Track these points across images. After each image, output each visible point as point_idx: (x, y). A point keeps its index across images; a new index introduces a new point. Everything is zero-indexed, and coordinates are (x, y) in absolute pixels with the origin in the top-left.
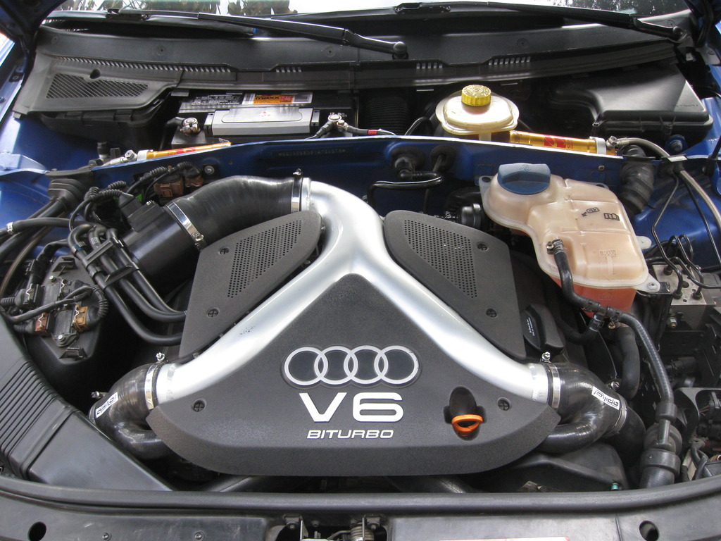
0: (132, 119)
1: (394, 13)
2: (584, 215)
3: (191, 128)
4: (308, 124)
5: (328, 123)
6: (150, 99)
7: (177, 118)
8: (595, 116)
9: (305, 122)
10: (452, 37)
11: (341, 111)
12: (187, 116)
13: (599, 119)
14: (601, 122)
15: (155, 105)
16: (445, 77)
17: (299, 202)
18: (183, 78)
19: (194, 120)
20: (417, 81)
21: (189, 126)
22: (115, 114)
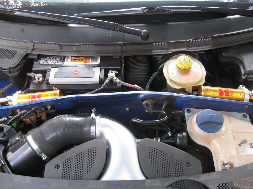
0: (10, 72)
1: (142, 13)
2: (240, 145)
3: (39, 81)
4: (98, 80)
5: (108, 78)
6: (18, 61)
7: (32, 73)
8: (243, 72)
9: (96, 79)
10: (171, 25)
11: (115, 70)
12: (37, 72)
13: (245, 73)
14: (246, 76)
15: (20, 65)
16: (167, 49)
17: (94, 129)
18: (34, 48)
19: (40, 75)
20: (153, 51)
21: (38, 80)
22: (1, 69)
